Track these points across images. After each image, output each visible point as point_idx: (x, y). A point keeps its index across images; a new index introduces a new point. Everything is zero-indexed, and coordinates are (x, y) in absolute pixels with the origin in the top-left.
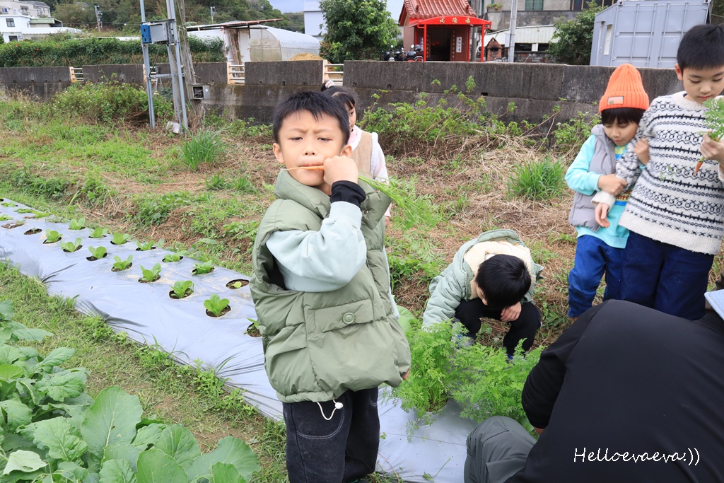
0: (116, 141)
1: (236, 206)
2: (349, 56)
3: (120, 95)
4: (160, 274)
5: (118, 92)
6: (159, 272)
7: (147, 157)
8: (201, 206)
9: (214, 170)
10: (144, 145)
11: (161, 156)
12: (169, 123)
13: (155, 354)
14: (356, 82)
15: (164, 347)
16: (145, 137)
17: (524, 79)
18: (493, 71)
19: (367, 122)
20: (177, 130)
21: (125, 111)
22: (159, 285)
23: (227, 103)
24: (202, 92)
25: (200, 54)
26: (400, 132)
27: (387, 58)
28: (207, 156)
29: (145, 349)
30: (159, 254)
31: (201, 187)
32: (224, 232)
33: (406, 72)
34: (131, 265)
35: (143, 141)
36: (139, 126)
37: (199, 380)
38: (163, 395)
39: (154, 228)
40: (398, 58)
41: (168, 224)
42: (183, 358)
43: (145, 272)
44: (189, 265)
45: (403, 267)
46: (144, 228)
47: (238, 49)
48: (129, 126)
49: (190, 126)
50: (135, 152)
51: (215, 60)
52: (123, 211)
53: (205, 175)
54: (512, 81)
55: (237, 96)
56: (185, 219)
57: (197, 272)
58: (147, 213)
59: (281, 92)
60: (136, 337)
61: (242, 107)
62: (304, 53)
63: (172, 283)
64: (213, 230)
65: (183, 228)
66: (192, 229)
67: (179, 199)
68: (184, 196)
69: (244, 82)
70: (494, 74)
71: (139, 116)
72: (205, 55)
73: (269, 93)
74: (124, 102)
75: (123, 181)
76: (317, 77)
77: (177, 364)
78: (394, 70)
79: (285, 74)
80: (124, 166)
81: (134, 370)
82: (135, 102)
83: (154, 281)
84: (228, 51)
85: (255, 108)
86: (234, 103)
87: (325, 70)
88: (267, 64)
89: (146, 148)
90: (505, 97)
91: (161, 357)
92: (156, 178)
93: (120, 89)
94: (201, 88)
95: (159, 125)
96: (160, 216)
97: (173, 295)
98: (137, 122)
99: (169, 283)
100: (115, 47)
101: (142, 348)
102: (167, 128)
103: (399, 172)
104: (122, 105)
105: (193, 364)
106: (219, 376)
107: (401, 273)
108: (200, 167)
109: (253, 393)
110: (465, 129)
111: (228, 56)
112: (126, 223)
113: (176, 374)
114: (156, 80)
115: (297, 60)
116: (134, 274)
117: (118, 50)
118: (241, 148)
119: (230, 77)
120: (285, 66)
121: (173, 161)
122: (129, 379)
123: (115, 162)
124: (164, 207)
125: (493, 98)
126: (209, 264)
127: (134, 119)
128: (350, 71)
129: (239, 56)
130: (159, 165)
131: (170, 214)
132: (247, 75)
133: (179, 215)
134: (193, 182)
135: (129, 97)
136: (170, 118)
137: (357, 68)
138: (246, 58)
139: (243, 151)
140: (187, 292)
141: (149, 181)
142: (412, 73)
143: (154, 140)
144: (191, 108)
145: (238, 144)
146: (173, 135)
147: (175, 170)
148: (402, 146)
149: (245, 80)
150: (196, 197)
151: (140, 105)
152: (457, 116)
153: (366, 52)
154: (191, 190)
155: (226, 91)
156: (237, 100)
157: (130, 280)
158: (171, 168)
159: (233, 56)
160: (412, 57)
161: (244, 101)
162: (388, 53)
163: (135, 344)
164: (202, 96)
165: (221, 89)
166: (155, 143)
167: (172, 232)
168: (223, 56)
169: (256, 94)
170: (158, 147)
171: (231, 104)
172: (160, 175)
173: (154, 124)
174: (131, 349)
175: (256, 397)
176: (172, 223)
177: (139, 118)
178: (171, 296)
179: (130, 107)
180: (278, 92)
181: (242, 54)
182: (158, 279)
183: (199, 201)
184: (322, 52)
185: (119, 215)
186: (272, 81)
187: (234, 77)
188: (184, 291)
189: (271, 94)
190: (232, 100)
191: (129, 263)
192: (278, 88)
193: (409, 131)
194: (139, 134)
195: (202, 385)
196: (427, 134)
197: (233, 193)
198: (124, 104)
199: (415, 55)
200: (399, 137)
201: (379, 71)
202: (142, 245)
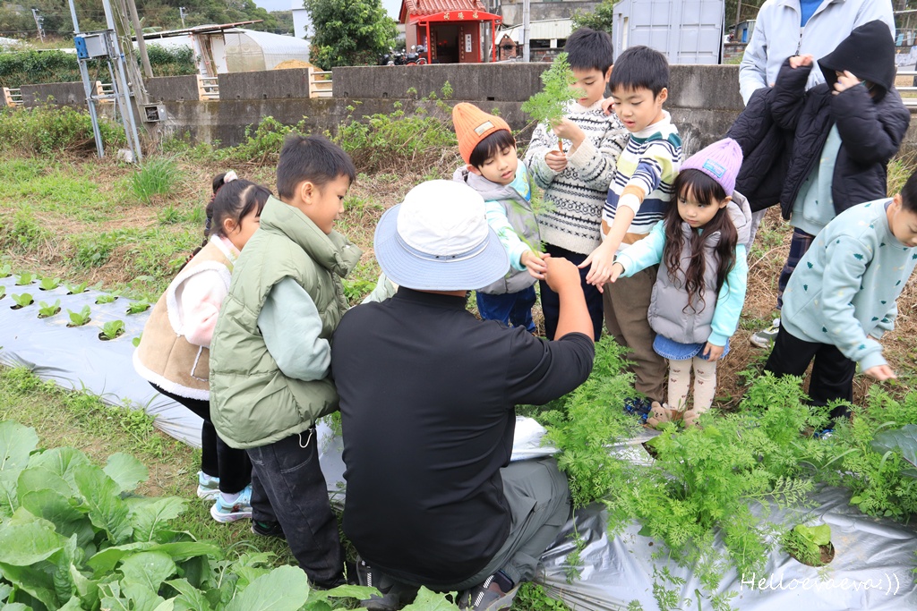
0: (56, 176)
1: (186, 239)
2: (341, 62)
3: (60, 121)
4: (90, 316)
5: (58, 117)
6: (88, 314)
7: (93, 192)
8: (148, 242)
9: (169, 201)
10: (90, 179)
11: (110, 190)
12: (121, 151)
13: (83, 398)
14: (348, 91)
15: (93, 390)
16: (91, 169)
17: (532, 81)
18: (498, 72)
19: (342, 138)
20: (129, 158)
21: (67, 139)
22: (89, 328)
23: (201, 123)
24: (157, 113)
25: (165, 66)
26: (376, 147)
27: (385, 62)
28: (160, 187)
29: (73, 394)
30: (91, 296)
31: (153, 221)
32: (171, 269)
33: (403, 77)
34: (59, 309)
35: (88, 174)
36: (87, 156)
37: (128, 419)
38: (91, 438)
39: (95, 271)
40: (398, 61)
41: (110, 265)
42: (113, 400)
43: (73, 316)
44: (124, 305)
45: (352, 290)
46: (84, 271)
47: (211, 58)
48: (74, 157)
49: (145, 153)
50: (79, 187)
51: (184, 72)
52: (60, 254)
53: (158, 208)
54: (520, 83)
55: (212, 114)
56: (128, 258)
57: (131, 312)
58: (85, 254)
59: (262, 107)
60: (64, 384)
61: (219, 127)
62: (290, 59)
63: (101, 324)
64: (159, 268)
65: (127, 268)
66: (136, 268)
67: (123, 236)
68: (130, 233)
69: (218, 97)
70: (500, 76)
71: (86, 144)
72: (172, 67)
73: (248, 108)
74: (66, 129)
75: (61, 222)
76: (303, 88)
77: (108, 406)
78: (390, 76)
79: (265, 85)
80: (65, 204)
81: (64, 417)
82: (79, 129)
83: (84, 324)
84: (199, 61)
85: (234, 127)
86: (209, 123)
87: (311, 79)
88: (243, 75)
89: (93, 181)
90: (514, 101)
91: (90, 400)
92: (100, 216)
93: (60, 114)
94: (155, 108)
95: (109, 154)
96: (100, 256)
97: (102, 337)
98: (84, 152)
99: (99, 325)
100: (61, 61)
101: (70, 394)
102: (118, 157)
103: (371, 191)
104: (63, 132)
105: (122, 404)
106: (149, 414)
107: (350, 296)
108: (153, 199)
109: (182, 426)
110: (446, 140)
111: (200, 67)
112: (64, 267)
113: (106, 416)
114: (114, 100)
115: (282, 68)
116: (63, 319)
117: (65, 65)
118: (201, 176)
119: (201, 92)
120: (265, 76)
121: (122, 194)
122: (56, 426)
123: (55, 200)
124: (105, 246)
125: (501, 103)
126: (144, 302)
127: (80, 148)
128: (340, 79)
129: (213, 66)
130: (107, 200)
131: (111, 254)
132: (221, 89)
133: (122, 254)
134: (145, 217)
135: (72, 122)
136: (121, 145)
137: (347, 75)
138: (223, 69)
139: (204, 178)
140: (118, 332)
141: (93, 219)
142: (409, 78)
143: (102, 172)
144: (145, 131)
145: (198, 171)
146: (124, 165)
147: (125, 205)
148: (378, 162)
149: (220, 95)
150: (145, 233)
151: (86, 131)
152: (437, 126)
153: (361, 56)
154: (141, 227)
155: (199, 109)
156: (212, 119)
157: (58, 325)
158: (120, 203)
159: (207, 66)
160: (413, 60)
161: (220, 120)
162: (387, 56)
163: (64, 391)
164: (158, 118)
165: (193, 107)
166: (103, 175)
167: (115, 273)
168: (194, 68)
169: (234, 111)
170: (106, 179)
171: (206, 124)
172: (106, 212)
173: (102, 154)
174: (59, 397)
175: (185, 430)
176: (114, 263)
177: (85, 148)
178: (100, 339)
179: (74, 135)
180: (259, 107)
181: (216, 64)
182: (88, 322)
183: (148, 238)
184: (312, 57)
185: (56, 259)
186: (251, 95)
187: (206, 92)
188: (114, 331)
189: (251, 110)
190: (206, 119)
191: (56, 308)
192: (259, 103)
193: (384, 145)
194: (85, 166)
195: (133, 424)
196: (405, 147)
197: (188, 226)
198: (66, 131)
199: (417, 58)
200: (375, 153)
201: (373, 77)
202: (73, 289)
